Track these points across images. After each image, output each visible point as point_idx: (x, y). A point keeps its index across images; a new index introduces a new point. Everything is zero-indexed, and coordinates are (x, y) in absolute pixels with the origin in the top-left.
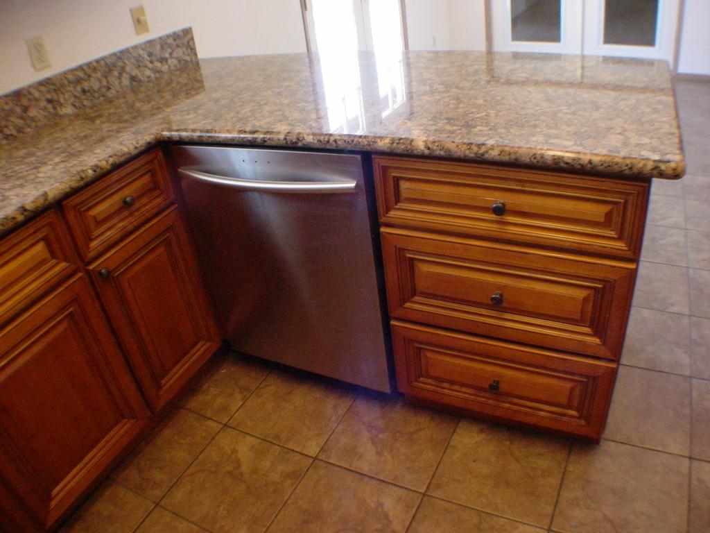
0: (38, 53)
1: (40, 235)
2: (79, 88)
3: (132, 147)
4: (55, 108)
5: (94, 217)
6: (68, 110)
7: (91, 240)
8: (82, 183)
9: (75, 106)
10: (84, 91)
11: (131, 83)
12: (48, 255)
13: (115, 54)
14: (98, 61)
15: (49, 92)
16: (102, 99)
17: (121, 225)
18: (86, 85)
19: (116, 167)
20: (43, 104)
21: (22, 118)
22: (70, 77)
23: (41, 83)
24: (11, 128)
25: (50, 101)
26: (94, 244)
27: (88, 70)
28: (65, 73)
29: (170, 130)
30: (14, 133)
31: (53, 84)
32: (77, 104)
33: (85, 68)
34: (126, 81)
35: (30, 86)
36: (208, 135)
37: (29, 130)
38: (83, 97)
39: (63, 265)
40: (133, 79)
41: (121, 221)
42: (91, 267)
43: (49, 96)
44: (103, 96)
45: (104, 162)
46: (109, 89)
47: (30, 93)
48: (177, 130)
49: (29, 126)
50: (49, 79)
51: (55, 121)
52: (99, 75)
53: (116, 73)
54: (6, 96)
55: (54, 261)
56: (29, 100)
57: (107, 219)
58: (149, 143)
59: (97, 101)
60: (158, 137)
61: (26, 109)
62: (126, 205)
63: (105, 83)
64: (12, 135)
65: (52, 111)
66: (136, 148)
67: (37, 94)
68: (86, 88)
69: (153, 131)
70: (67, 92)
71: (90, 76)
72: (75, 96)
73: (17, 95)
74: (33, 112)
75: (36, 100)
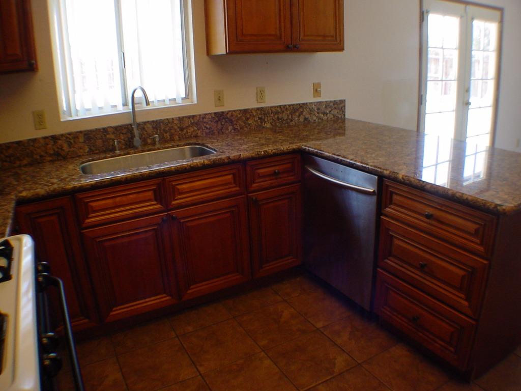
0: (260, 94)
1: (232, 172)
2: (276, 116)
3: (285, 148)
4: (262, 123)
5: (259, 174)
6: (268, 125)
7: (254, 183)
8: (257, 156)
9: (272, 125)
10: (278, 119)
11: (304, 121)
12: (233, 181)
13: (299, 104)
14: (289, 106)
15: (260, 114)
16: (286, 125)
17: (269, 182)
18: (280, 116)
19: (275, 155)
20: (256, 119)
21: (245, 123)
22: (274, 110)
23: (258, 109)
24: (238, 125)
25: (260, 118)
26: (254, 185)
27: (283, 108)
28: (271, 107)
29: (306, 146)
30: (239, 128)
31: (264, 111)
32: (273, 124)
33: (282, 107)
34: (302, 119)
35: (252, 109)
36: (321, 152)
37: (246, 129)
38: (277, 121)
39: (238, 188)
40: (306, 119)
41: (270, 180)
42: (249, 195)
43: (260, 116)
44: (288, 124)
45: (270, 151)
46: (292, 121)
47: (251, 112)
48: (308, 147)
49: (246, 127)
50: (263, 108)
51: (260, 129)
52: (288, 112)
53: (297, 114)
54: (240, 110)
55: (234, 185)
56: (250, 115)
57: (264, 176)
58: (294, 149)
59: (283, 125)
60: (300, 147)
61: (248, 119)
62: (275, 173)
63: (290, 117)
64: (237, 129)
65: (259, 123)
66: (287, 149)
67: (255, 114)
68: (280, 117)
69: (299, 144)
70: (270, 116)
71: (283, 112)
72: (273, 120)
73: (245, 111)
74: (250, 121)
75: (254, 116)
